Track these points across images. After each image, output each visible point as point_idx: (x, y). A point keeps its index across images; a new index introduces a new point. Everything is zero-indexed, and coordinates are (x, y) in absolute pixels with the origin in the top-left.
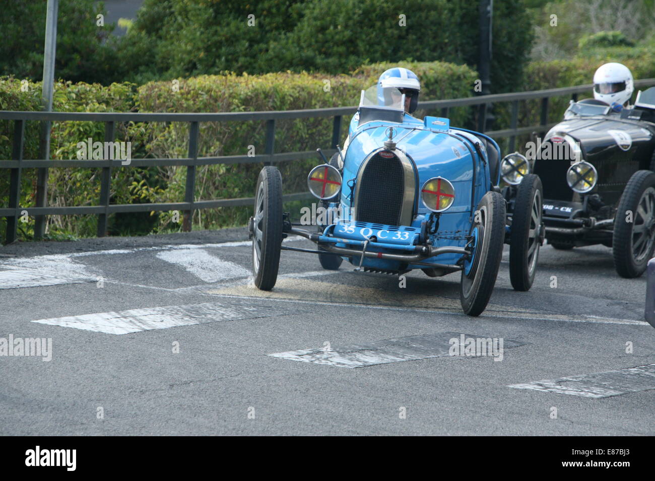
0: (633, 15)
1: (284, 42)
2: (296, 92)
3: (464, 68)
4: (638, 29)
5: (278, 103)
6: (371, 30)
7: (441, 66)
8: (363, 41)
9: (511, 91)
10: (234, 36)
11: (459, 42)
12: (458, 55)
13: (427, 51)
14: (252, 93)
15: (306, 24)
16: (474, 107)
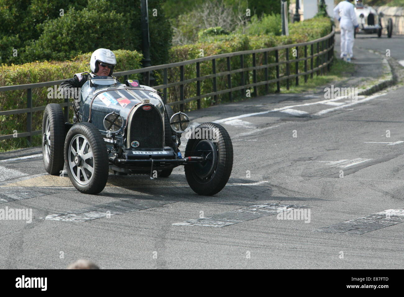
0: (227, 18)
1: (33, 46)
2: (42, 72)
3: (135, 52)
4: (231, 25)
5: (32, 79)
6: (82, 35)
7: (122, 52)
8: (78, 42)
9: (162, 63)
10: (6, 44)
11: (131, 38)
12: (131, 46)
13: (113, 45)
14: (17, 75)
15: (45, 35)
16: (142, 74)
